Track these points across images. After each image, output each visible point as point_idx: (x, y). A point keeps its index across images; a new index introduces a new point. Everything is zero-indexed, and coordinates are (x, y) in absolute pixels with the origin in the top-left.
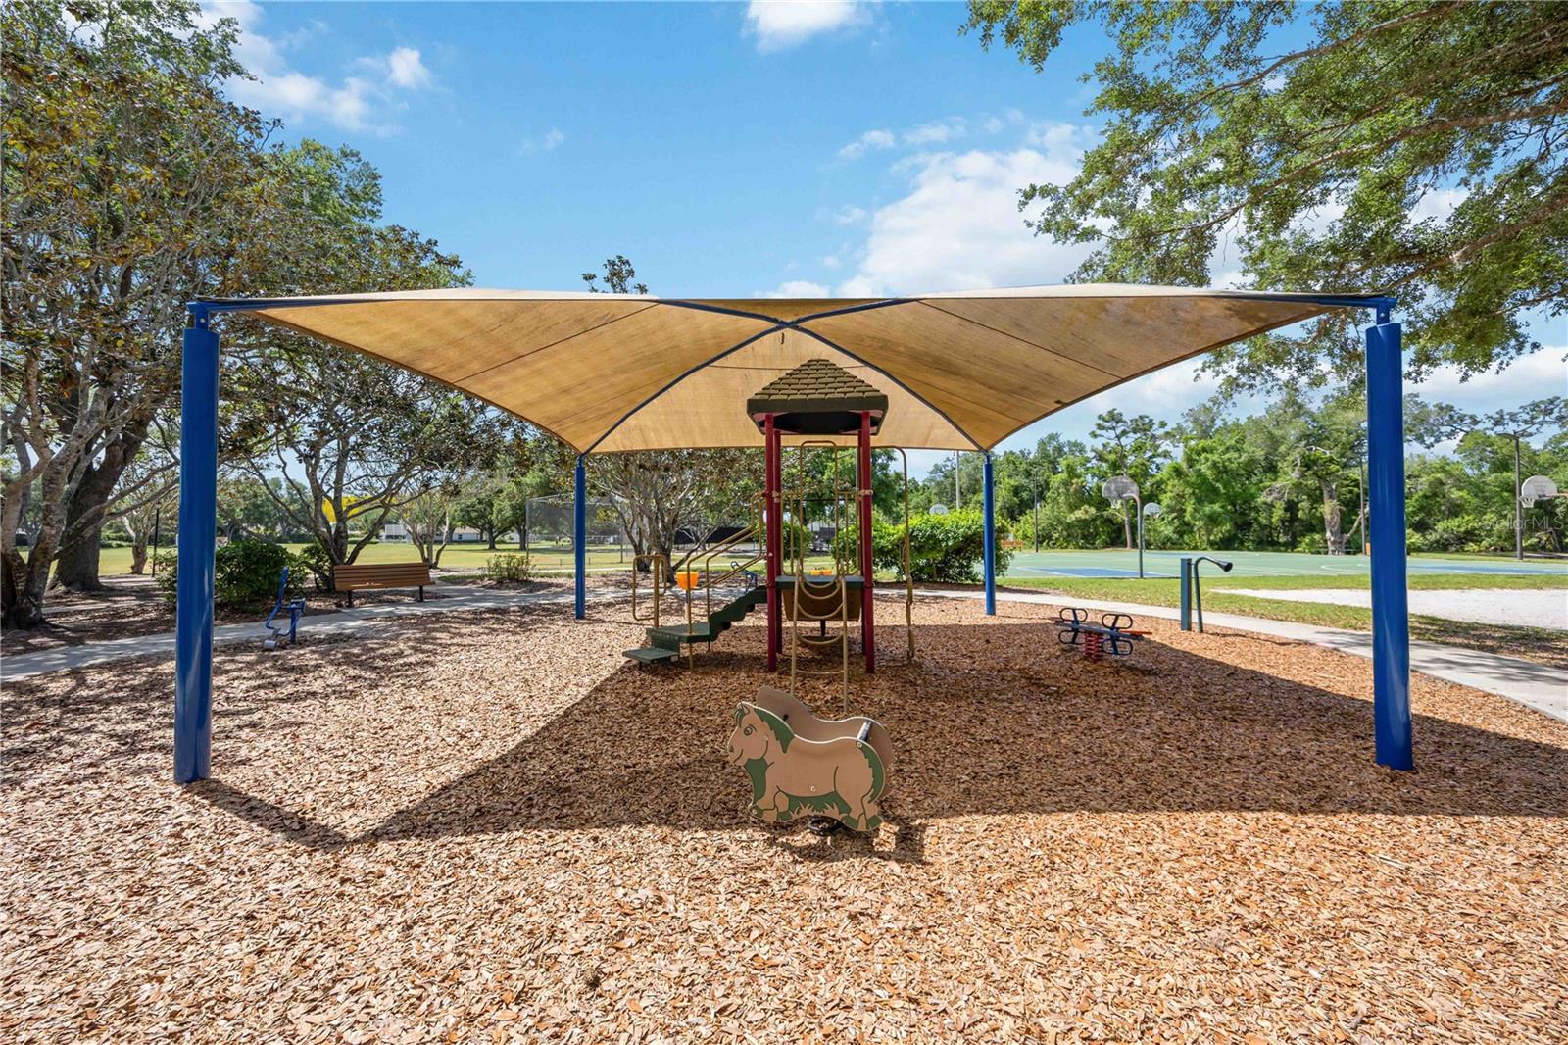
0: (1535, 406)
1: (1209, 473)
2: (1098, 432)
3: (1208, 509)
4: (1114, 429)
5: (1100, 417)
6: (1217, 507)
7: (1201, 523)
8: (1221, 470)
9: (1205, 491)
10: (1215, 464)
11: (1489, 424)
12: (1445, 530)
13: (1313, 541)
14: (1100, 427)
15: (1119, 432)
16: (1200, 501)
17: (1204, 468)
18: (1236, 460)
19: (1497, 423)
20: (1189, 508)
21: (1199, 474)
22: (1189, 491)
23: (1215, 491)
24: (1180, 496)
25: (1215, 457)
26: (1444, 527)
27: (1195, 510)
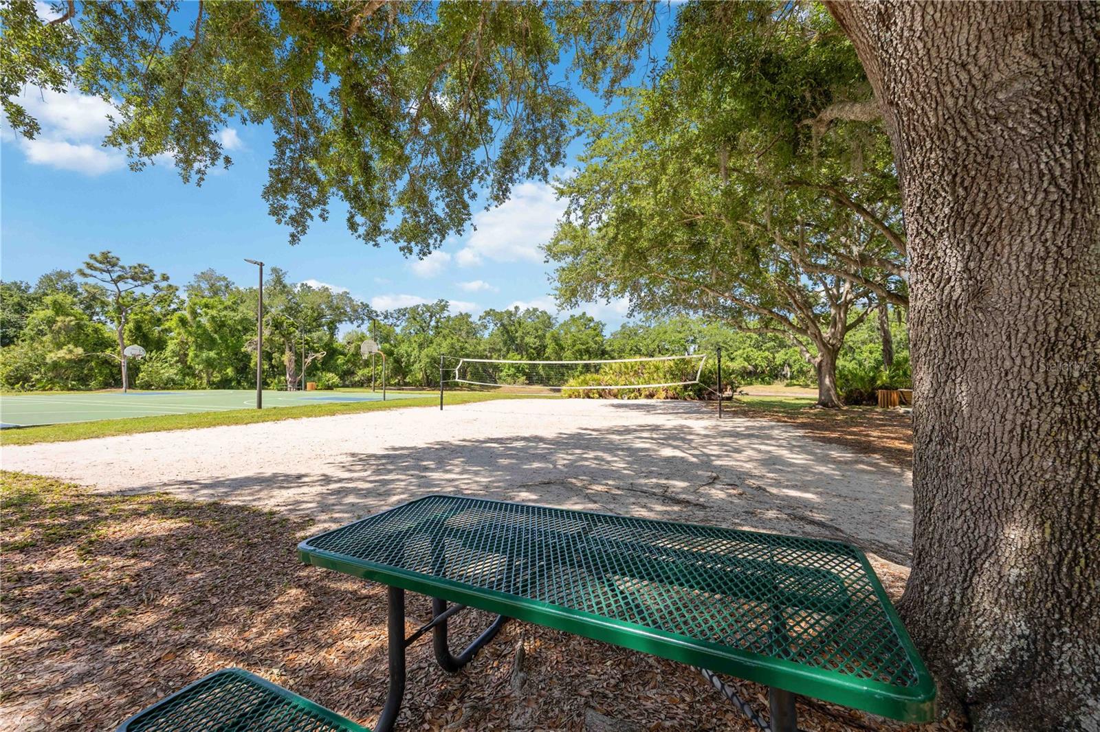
0: (399, 310)
1: (208, 325)
2: (88, 271)
3: (204, 355)
4: (108, 271)
5: (92, 256)
6: (212, 354)
7: (201, 367)
8: (220, 325)
9: (205, 341)
10: (213, 318)
11: (382, 318)
12: (363, 375)
13: (280, 382)
14: (90, 266)
15: (115, 276)
16: (200, 347)
17: (204, 321)
18: (233, 317)
19: (386, 317)
20: (191, 354)
21: (199, 326)
22: (191, 339)
23: (213, 341)
24: (183, 344)
25: (214, 312)
26: (361, 374)
27: (196, 356)
